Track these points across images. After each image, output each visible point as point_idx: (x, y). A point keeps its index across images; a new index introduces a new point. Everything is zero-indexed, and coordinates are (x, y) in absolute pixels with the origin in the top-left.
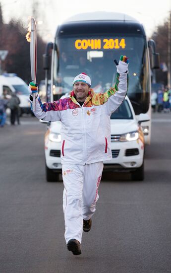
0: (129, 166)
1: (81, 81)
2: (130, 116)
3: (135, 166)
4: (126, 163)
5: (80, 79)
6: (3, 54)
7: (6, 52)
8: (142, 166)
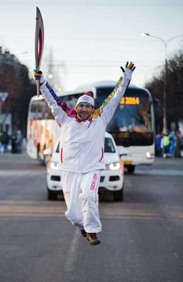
0: (112, 189)
2: (113, 150)
3: (117, 189)
4: (110, 187)
6: (3, 96)
7: (6, 94)
8: (122, 189)
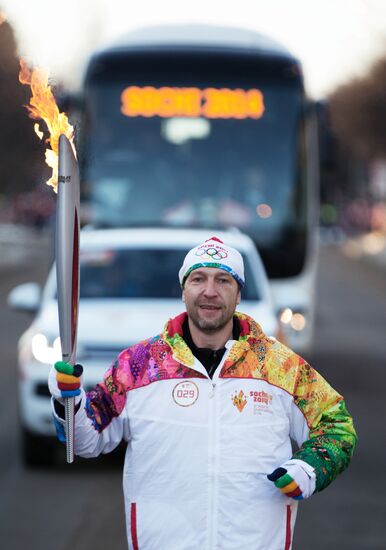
1: (215, 266)
5: (211, 260)
